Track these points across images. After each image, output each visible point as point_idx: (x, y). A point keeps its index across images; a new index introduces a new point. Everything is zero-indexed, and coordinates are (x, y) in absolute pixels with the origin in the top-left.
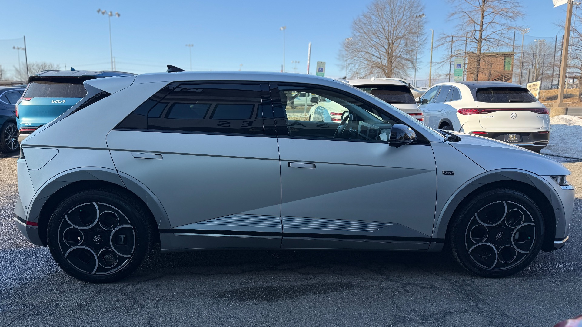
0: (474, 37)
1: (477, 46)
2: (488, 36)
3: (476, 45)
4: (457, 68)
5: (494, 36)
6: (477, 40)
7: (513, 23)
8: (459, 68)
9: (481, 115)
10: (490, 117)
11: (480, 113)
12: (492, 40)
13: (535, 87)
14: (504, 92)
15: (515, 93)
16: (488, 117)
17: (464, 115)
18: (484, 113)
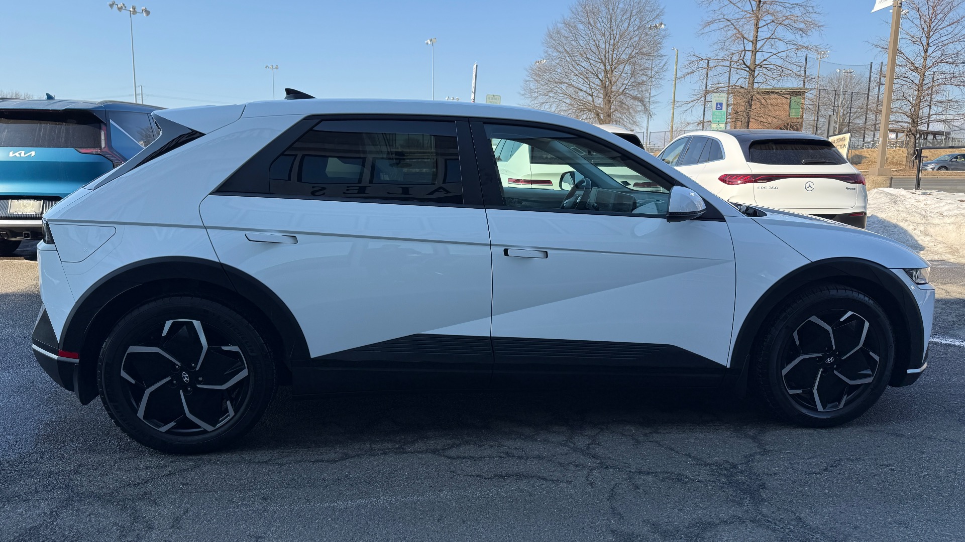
0: (742, 62)
1: (748, 77)
2: (765, 60)
3: (745, 74)
4: (716, 109)
5: (774, 60)
6: (747, 67)
7: (805, 39)
8: (720, 109)
9: (756, 185)
10: (771, 188)
11: (755, 181)
12: (771, 66)
13: (841, 143)
14: (794, 148)
15: (812, 149)
16: (768, 188)
17: (728, 184)
18: (761, 181)
